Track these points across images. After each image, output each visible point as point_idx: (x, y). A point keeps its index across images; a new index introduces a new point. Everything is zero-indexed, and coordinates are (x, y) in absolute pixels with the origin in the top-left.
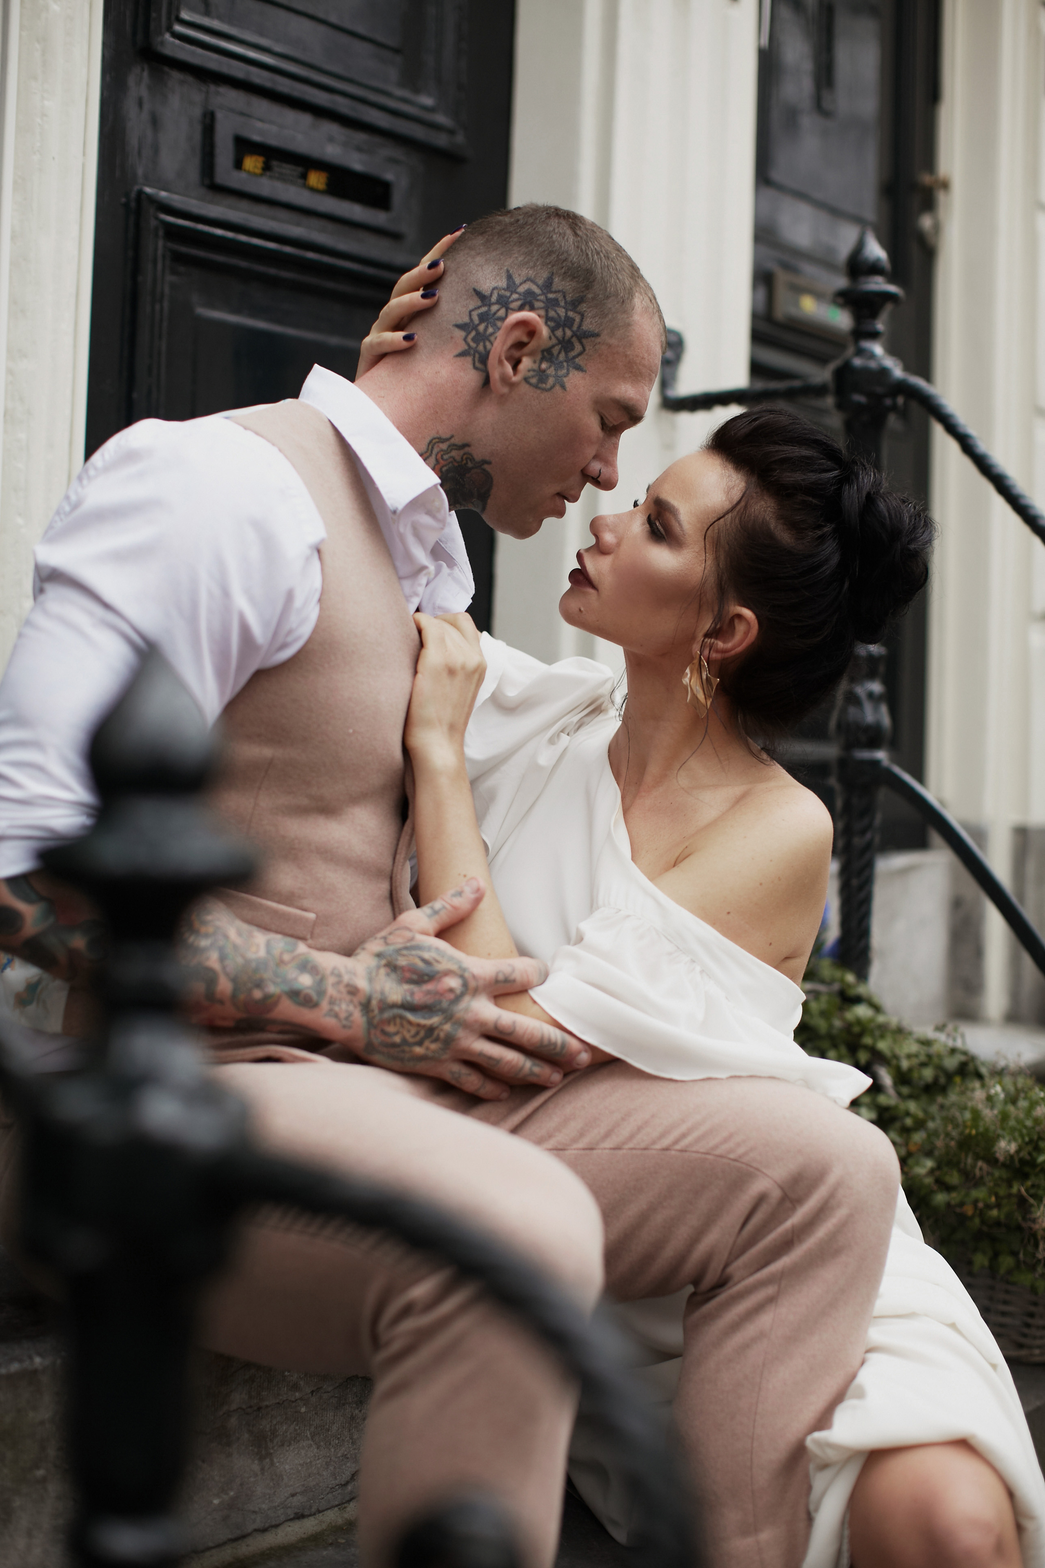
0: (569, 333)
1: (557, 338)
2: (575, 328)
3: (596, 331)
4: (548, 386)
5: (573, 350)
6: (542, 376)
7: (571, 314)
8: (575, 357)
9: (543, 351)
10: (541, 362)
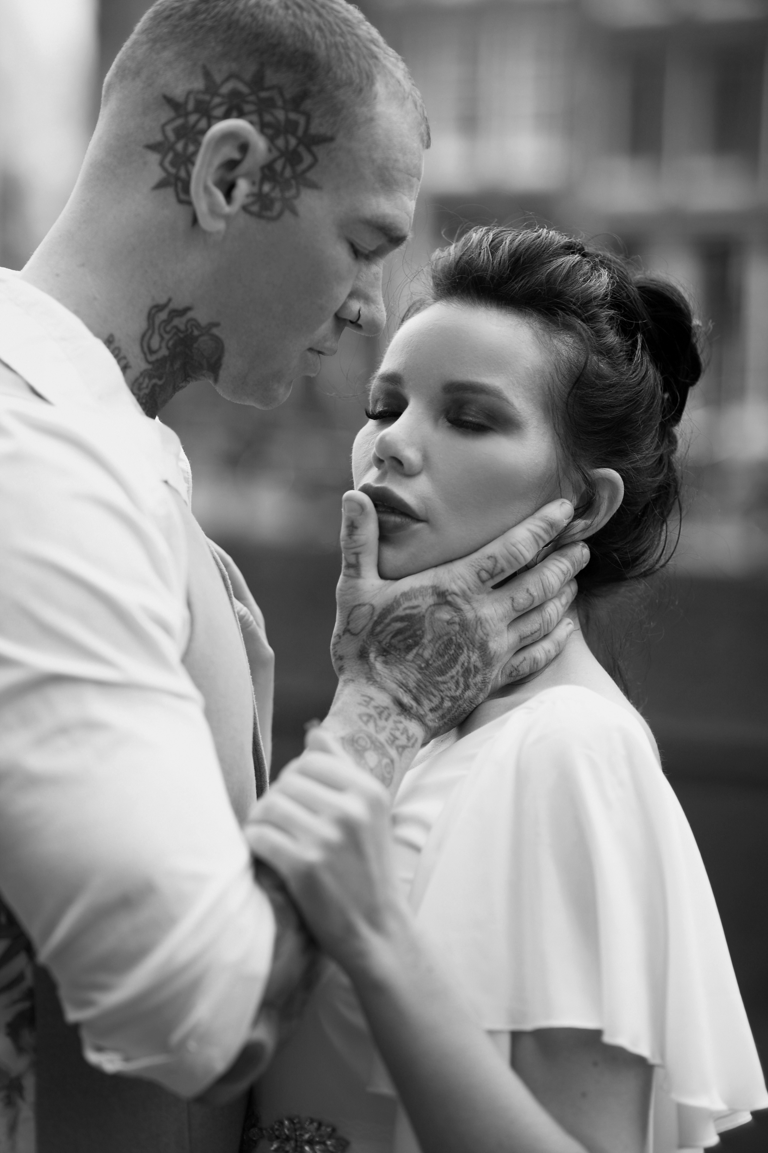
0: (293, 141)
1: (278, 149)
2: (300, 132)
3: (329, 134)
4: (275, 214)
5: (301, 162)
6: (264, 199)
7: (293, 115)
8: (304, 172)
9: (262, 170)
10: (263, 183)
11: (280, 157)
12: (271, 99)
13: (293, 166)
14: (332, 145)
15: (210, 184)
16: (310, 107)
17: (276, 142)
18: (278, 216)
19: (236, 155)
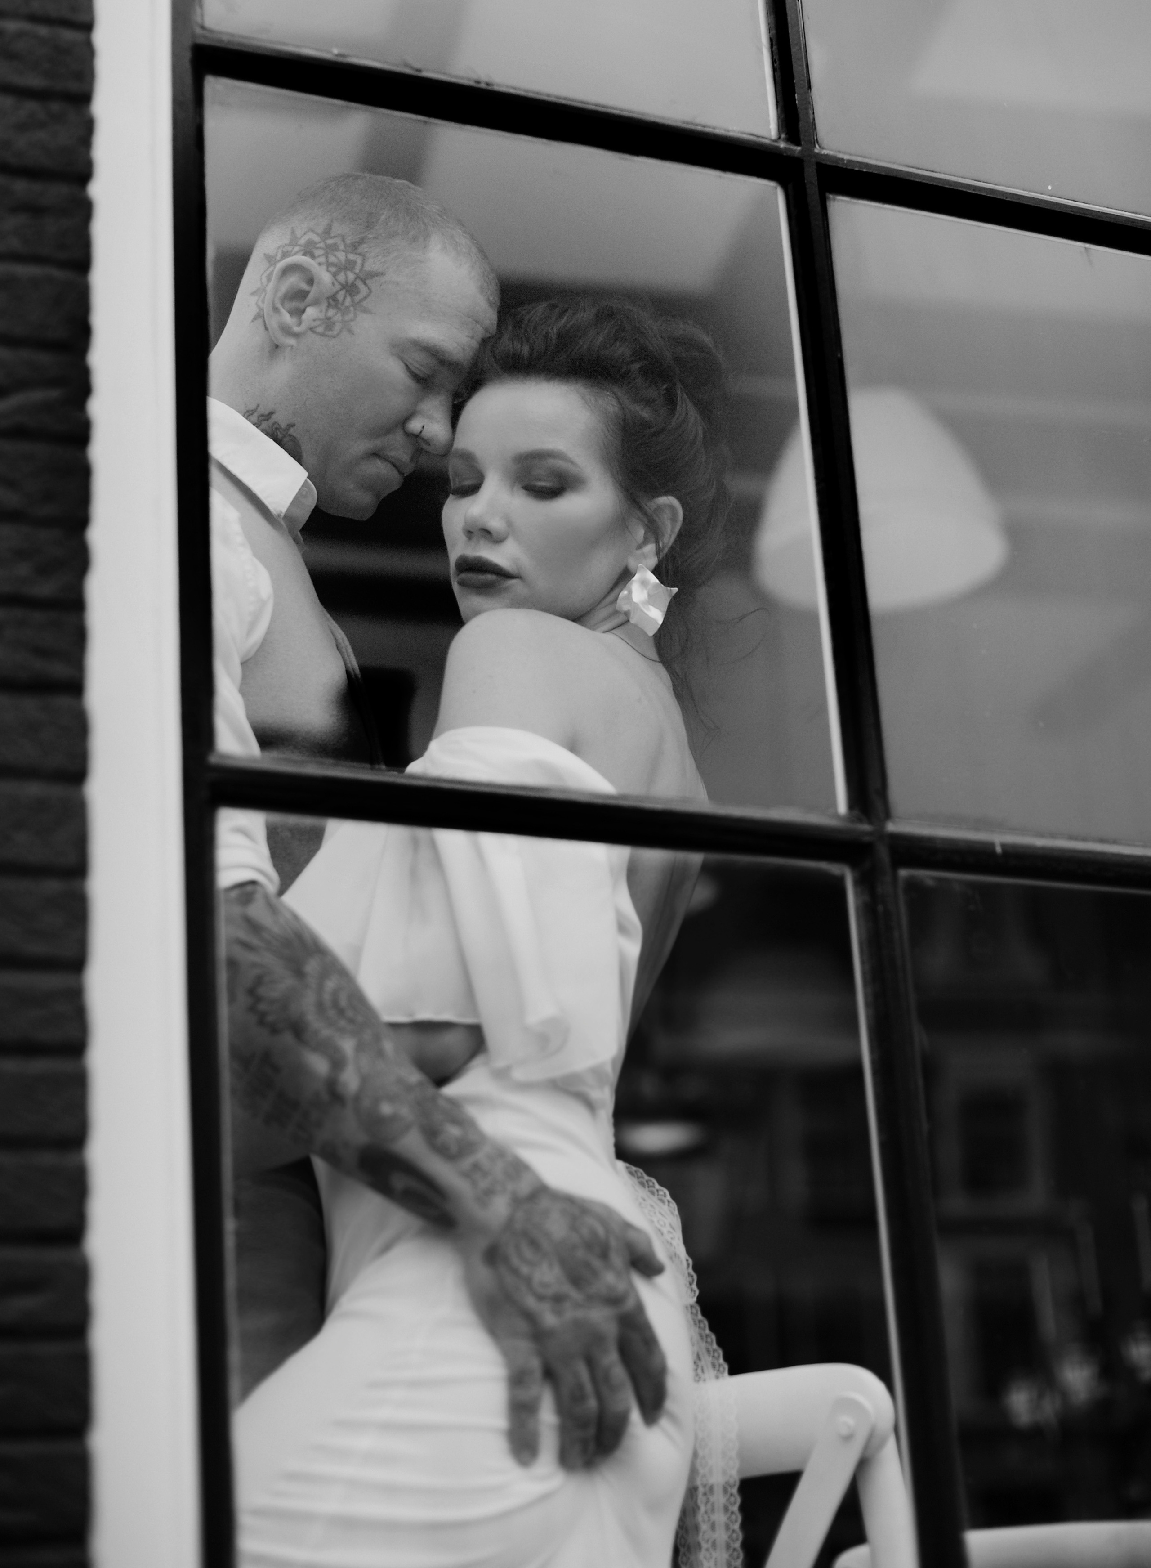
0: (351, 276)
3: (381, 270)
4: (335, 333)
5: (358, 293)
6: (328, 323)
7: (351, 257)
8: (361, 300)
9: (328, 298)
10: (327, 310)
11: (341, 290)
12: (335, 244)
13: (351, 296)
14: (383, 279)
15: (279, 305)
16: (366, 250)
17: (338, 277)
18: (338, 335)
19: (304, 286)
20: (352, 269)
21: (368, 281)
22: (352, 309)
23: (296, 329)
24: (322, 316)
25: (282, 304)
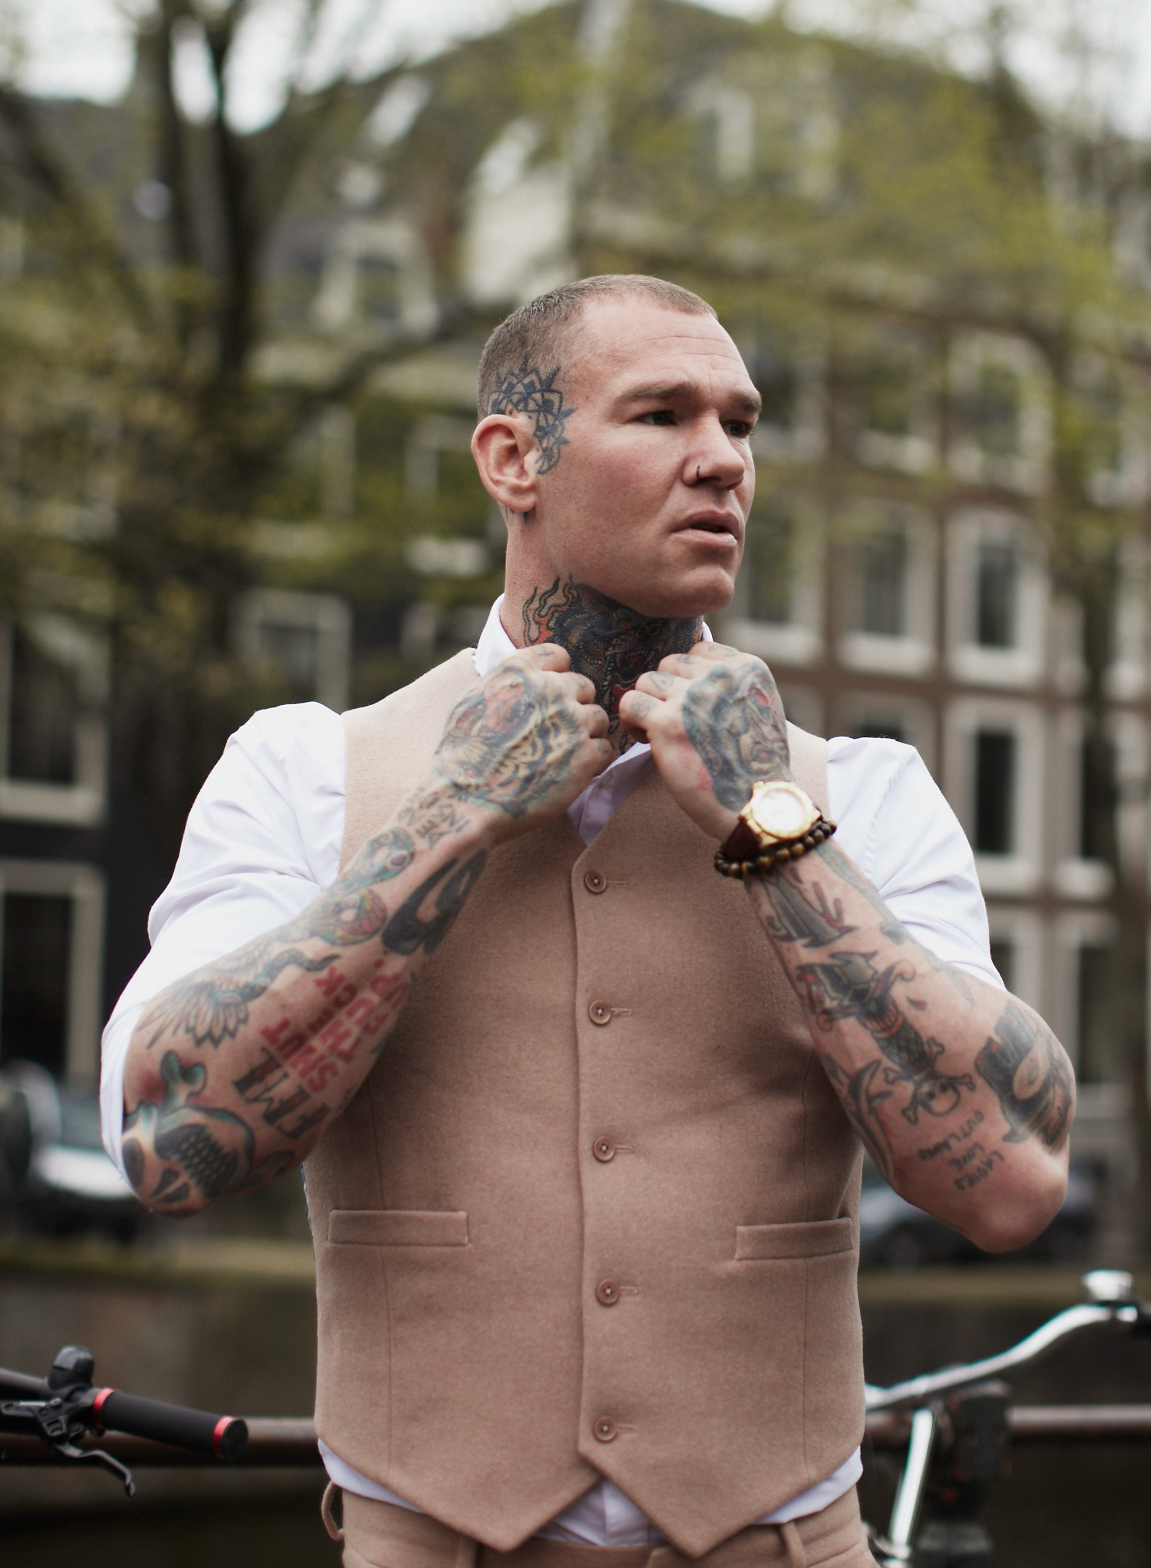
0: (538, 396)
1: (534, 411)
3: (555, 368)
4: (556, 456)
5: (553, 404)
6: (547, 454)
7: (526, 381)
8: (559, 409)
9: (535, 435)
10: (541, 444)
11: (538, 417)
12: (510, 383)
13: (551, 413)
14: (561, 374)
15: (497, 477)
16: (532, 364)
17: (529, 409)
18: (559, 456)
19: (509, 442)
20: (534, 392)
21: (554, 387)
22: (557, 423)
23: (525, 483)
24: (540, 453)
25: (503, 474)
